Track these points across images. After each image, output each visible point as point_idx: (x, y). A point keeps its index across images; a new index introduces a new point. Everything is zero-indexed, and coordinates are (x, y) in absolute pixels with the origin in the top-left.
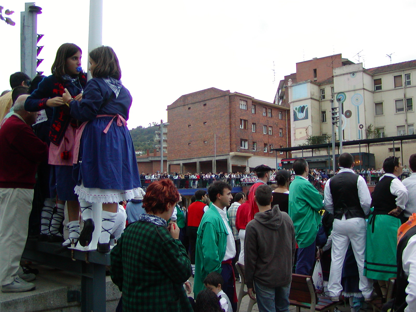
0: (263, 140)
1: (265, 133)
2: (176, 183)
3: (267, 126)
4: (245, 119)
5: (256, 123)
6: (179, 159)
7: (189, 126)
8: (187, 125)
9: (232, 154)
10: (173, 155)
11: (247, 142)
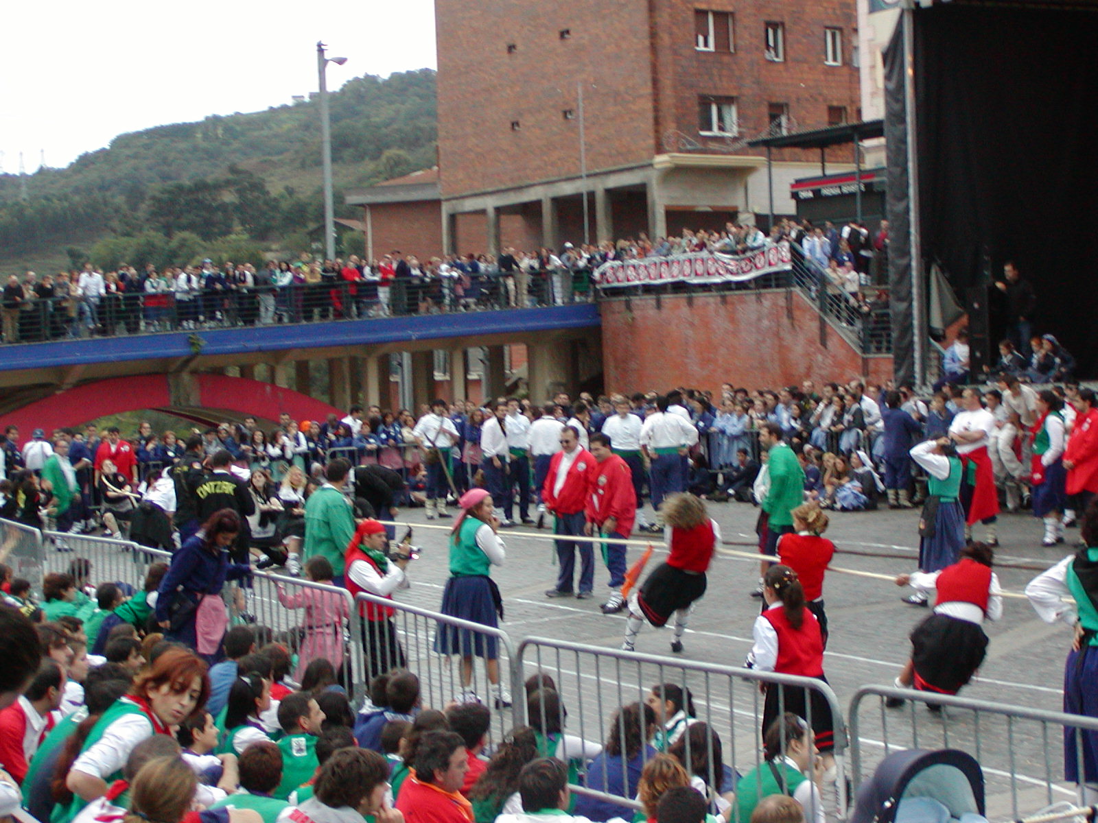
0: (821, 94)
1: (835, 59)
2: (285, 301)
3: (841, 29)
4: (720, 9)
5: (787, 20)
6: (483, 190)
7: (511, 48)
8: (503, 46)
9: (662, 160)
10: (461, 176)
11: (734, 110)
